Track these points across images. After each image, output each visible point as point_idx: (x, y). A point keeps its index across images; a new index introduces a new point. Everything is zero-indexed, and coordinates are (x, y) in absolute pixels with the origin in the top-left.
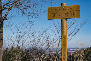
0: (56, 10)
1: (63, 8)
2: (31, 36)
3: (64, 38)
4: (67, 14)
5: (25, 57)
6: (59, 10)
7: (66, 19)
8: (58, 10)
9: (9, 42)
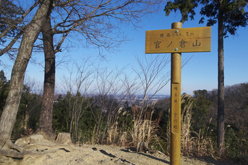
0: (162, 35)
1: (176, 32)
2: (99, 77)
3: (176, 88)
4: (183, 43)
5: (88, 109)
6: (168, 35)
7: (180, 53)
8: (165, 35)
9: (64, 87)
